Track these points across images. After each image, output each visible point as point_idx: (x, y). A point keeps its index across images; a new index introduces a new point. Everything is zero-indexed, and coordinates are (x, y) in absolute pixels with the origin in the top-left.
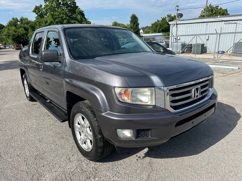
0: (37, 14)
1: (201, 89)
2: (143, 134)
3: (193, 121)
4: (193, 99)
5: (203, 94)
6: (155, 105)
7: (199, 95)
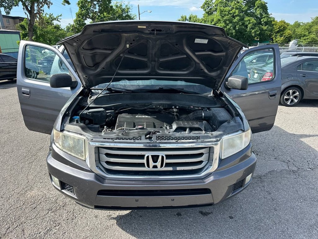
0: (205, 10)
1: (166, 159)
2: (68, 188)
3: (137, 199)
4: (146, 169)
5: (177, 168)
6: (84, 160)
7: (162, 166)
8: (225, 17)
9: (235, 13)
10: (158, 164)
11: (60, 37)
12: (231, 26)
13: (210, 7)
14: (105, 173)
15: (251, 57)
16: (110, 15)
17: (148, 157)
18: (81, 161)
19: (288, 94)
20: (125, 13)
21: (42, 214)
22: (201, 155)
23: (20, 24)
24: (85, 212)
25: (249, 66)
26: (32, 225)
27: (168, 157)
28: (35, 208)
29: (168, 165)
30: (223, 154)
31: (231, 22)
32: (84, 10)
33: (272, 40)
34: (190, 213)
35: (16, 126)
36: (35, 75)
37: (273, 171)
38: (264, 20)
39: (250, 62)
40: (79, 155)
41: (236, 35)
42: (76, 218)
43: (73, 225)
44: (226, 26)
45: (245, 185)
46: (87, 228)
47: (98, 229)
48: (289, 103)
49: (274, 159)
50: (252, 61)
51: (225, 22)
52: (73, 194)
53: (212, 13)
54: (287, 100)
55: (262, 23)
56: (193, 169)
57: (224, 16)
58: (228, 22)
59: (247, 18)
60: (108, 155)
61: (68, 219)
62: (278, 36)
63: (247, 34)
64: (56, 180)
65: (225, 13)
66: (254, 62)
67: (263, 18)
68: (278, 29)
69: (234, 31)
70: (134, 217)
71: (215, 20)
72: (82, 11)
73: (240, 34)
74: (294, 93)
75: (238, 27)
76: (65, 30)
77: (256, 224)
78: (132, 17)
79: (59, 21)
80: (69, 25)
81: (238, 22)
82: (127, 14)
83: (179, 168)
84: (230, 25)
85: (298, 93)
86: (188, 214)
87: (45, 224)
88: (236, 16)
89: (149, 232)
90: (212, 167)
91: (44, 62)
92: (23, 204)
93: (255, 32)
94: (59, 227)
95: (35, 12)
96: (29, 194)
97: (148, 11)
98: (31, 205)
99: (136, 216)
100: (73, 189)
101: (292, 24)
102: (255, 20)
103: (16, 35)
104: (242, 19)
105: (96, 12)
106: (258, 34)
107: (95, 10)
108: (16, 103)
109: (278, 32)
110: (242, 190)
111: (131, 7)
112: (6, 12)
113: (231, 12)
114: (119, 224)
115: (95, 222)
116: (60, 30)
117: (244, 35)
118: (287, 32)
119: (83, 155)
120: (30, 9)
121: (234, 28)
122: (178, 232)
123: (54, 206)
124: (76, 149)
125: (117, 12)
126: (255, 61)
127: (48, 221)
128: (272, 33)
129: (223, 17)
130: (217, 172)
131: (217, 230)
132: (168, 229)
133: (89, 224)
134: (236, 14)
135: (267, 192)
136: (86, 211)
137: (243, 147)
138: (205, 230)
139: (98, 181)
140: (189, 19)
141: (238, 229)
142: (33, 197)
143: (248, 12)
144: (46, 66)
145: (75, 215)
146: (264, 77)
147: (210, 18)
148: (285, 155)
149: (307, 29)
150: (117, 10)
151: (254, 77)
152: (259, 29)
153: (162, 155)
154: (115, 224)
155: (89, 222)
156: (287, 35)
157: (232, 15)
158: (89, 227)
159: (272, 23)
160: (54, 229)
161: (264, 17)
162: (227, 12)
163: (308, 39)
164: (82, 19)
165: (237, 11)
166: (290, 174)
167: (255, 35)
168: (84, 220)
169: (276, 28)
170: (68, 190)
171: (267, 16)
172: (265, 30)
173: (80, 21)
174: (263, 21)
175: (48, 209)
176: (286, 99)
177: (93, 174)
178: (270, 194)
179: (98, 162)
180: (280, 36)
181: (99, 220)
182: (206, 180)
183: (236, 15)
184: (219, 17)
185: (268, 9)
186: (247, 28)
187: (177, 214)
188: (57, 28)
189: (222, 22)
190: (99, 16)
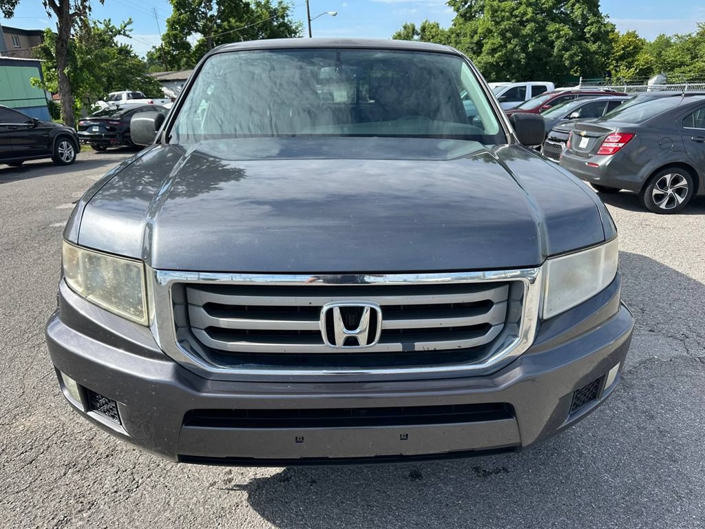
0: (458, 10)
1: (384, 318)
2: (103, 405)
3: (300, 435)
4: (325, 347)
5: (416, 344)
6: (146, 324)
7: (371, 339)
8: (502, 23)
9: (525, 14)
10: (362, 332)
11: (132, 73)
12: (516, 45)
13: (469, 4)
14: (204, 360)
15: (568, 105)
16: (243, 24)
17: (330, 313)
18: (137, 327)
19: (663, 184)
20: (277, 19)
21: (49, 476)
22: (485, 306)
23: (43, 45)
24: (165, 471)
25: (564, 125)
26: (18, 509)
27: (390, 312)
28: (31, 462)
29: (388, 335)
30: (548, 303)
31: (516, 34)
32: (186, 13)
33: (610, 75)
34: (447, 471)
35: (13, 263)
36: (70, 153)
37: (651, 360)
38: (590, 30)
39: (566, 118)
40: (132, 309)
41: (527, 64)
42: (138, 487)
43: (131, 507)
44: (505, 43)
45: (603, 391)
46: (167, 514)
47: (195, 519)
48: (663, 206)
49: (647, 332)
50: (570, 114)
51: (502, 34)
52: (119, 423)
53: (474, 16)
54: (659, 198)
55: (588, 36)
56: (462, 347)
57: (500, 22)
58: (508, 35)
59: (551, 27)
60: (213, 309)
61: (116, 492)
62: (621, 67)
63: (554, 61)
64: (71, 383)
65: (503, 14)
66: (575, 118)
67: (588, 26)
68: (622, 52)
69: (523, 55)
70: (295, 482)
71: (480, 31)
72: (181, 14)
73: (537, 62)
74: (675, 181)
75: (533, 46)
76: (145, 61)
77: (627, 498)
78: (294, 27)
79: (128, 36)
80: (154, 49)
81: (531, 36)
82: (281, 20)
83: (420, 346)
84: (515, 41)
85: (684, 182)
86: (442, 474)
87: (54, 503)
88: (528, 21)
89: (335, 524)
90: (518, 339)
91: (92, 126)
92: (3, 450)
93: (571, 57)
94: (89, 512)
95: (71, 12)
96: (20, 425)
97: (330, 13)
98: (23, 453)
99: (300, 480)
100: (115, 409)
101: (652, 42)
102: (571, 30)
103: (33, 68)
104: (541, 28)
105: (211, 16)
106: (576, 61)
107: (210, 14)
108: (20, 213)
109: (622, 58)
110: (597, 407)
111: (290, 5)
112: (4, 12)
113: (516, 12)
114: (255, 503)
115: (190, 499)
116: (131, 57)
117: (546, 64)
118: (642, 59)
119: (142, 312)
120: (58, 5)
121: (524, 49)
122: (417, 524)
123: (83, 456)
124: (123, 293)
125: (258, 17)
126: (576, 115)
127: (63, 497)
128: (608, 59)
129: (497, 23)
130: (530, 355)
131: (524, 518)
132: (390, 515)
133: (172, 503)
134: (528, 17)
135: (644, 412)
136: (169, 467)
137: (601, 285)
138: (489, 518)
139: (185, 385)
140: (422, 31)
141: (580, 513)
142: (32, 433)
143: (554, 11)
144: (97, 134)
145: (137, 480)
146: (605, 145)
147: (470, 26)
148: (673, 323)
149: (688, 49)
150: (257, 11)
151: (580, 146)
152: (579, 50)
153: (372, 306)
154: (245, 503)
155: (173, 498)
156: (643, 63)
157: (518, 19)
158: (171, 511)
159: (608, 36)
160: (76, 518)
161: (592, 24)
162: (507, 11)
163: (690, 71)
164: (181, 32)
165: (530, 10)
166: (695, 368)
167: (573, 64)
168: (160, 493)
169: (618, 50)
170: (105, 412)
171: (598, 22)
172: (594, 51)
173: (175, 36)
174: (590, 32)
175: (66, 463)
176: (656, 195)
177: (171, 364)
178: (652, 417)
179: (187, 329)
180: (626, 66)
181: (200, 492)
182: (501, 378)
183: (527, 19)
184: (490, 24)
185: (599, 6)
186: (553, 47)
187: (411, 475)
188: (125, 52)
189: (495, 34)
190: (219, 26)
